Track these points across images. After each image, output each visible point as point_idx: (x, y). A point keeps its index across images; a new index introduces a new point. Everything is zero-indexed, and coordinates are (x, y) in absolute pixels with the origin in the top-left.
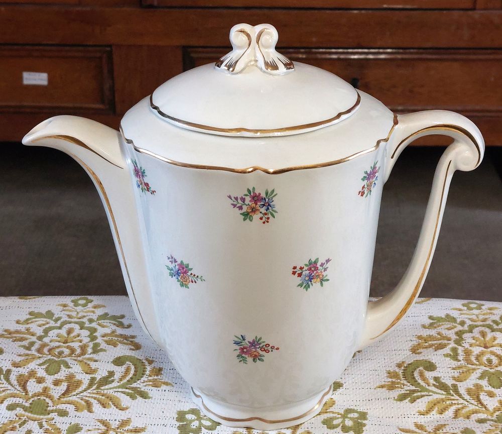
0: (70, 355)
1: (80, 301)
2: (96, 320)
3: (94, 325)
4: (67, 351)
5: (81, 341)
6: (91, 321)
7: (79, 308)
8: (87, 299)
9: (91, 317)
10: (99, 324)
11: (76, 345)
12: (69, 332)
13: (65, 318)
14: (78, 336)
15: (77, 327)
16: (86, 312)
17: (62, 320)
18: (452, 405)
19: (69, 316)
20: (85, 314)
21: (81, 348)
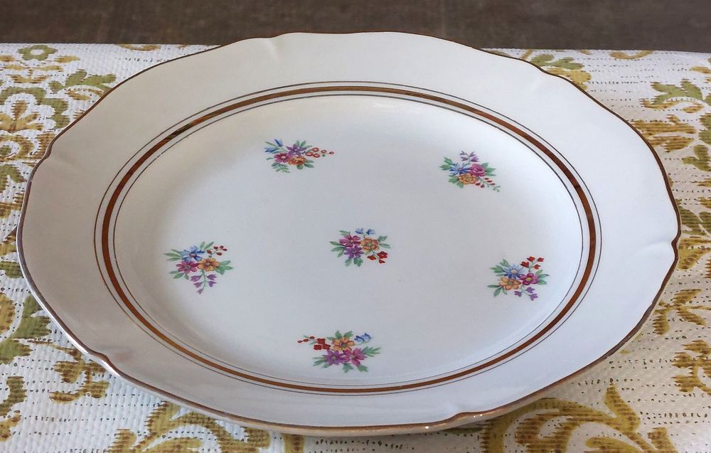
0: (21, 156)
1: (33, 51)
2: (64, 84)
3: (61, 95)
4: (16, 148)
5: (39, 128)
6: (55, 87)
7: (33, 63)
8: (46, 48)
9: (53, 79)
10: (71, 94)
11: (31, 135)
12: (19, 108)
13: (9, 83)
14: (35, 116)
15: (31, 99)
16: (47, 69)
17: (4, 86)
18: (703, 251)
19: (17, 79)
20: (44, 73)
21: (42, 141)
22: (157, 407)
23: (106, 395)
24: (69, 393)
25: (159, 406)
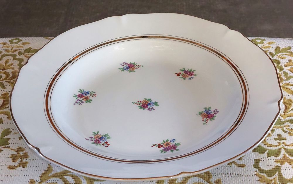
0: (6, 79)
1: (15, 40)
2: (23, 53)
3: (22, 56)
4: (4, 76)
5: (13, 69)
6: (20, 53)
7: (14, 45)
8: (19, 39)
9: (20, 51)
10: (25, 56)
11: (10, 71)
12: (7, 62)
13: (4, 52)
14: (12, 65)
15: (11, 58)
16: (18, 47)
17: (2, 54)
19: (7, 51)
20: (17, 49)
21: (13, 73)
22: (44, 171)
23: (27, 167)
24: (14, 166)
25: (45, 170)
